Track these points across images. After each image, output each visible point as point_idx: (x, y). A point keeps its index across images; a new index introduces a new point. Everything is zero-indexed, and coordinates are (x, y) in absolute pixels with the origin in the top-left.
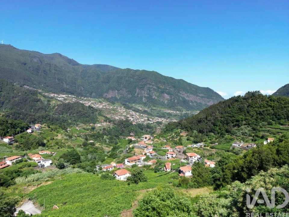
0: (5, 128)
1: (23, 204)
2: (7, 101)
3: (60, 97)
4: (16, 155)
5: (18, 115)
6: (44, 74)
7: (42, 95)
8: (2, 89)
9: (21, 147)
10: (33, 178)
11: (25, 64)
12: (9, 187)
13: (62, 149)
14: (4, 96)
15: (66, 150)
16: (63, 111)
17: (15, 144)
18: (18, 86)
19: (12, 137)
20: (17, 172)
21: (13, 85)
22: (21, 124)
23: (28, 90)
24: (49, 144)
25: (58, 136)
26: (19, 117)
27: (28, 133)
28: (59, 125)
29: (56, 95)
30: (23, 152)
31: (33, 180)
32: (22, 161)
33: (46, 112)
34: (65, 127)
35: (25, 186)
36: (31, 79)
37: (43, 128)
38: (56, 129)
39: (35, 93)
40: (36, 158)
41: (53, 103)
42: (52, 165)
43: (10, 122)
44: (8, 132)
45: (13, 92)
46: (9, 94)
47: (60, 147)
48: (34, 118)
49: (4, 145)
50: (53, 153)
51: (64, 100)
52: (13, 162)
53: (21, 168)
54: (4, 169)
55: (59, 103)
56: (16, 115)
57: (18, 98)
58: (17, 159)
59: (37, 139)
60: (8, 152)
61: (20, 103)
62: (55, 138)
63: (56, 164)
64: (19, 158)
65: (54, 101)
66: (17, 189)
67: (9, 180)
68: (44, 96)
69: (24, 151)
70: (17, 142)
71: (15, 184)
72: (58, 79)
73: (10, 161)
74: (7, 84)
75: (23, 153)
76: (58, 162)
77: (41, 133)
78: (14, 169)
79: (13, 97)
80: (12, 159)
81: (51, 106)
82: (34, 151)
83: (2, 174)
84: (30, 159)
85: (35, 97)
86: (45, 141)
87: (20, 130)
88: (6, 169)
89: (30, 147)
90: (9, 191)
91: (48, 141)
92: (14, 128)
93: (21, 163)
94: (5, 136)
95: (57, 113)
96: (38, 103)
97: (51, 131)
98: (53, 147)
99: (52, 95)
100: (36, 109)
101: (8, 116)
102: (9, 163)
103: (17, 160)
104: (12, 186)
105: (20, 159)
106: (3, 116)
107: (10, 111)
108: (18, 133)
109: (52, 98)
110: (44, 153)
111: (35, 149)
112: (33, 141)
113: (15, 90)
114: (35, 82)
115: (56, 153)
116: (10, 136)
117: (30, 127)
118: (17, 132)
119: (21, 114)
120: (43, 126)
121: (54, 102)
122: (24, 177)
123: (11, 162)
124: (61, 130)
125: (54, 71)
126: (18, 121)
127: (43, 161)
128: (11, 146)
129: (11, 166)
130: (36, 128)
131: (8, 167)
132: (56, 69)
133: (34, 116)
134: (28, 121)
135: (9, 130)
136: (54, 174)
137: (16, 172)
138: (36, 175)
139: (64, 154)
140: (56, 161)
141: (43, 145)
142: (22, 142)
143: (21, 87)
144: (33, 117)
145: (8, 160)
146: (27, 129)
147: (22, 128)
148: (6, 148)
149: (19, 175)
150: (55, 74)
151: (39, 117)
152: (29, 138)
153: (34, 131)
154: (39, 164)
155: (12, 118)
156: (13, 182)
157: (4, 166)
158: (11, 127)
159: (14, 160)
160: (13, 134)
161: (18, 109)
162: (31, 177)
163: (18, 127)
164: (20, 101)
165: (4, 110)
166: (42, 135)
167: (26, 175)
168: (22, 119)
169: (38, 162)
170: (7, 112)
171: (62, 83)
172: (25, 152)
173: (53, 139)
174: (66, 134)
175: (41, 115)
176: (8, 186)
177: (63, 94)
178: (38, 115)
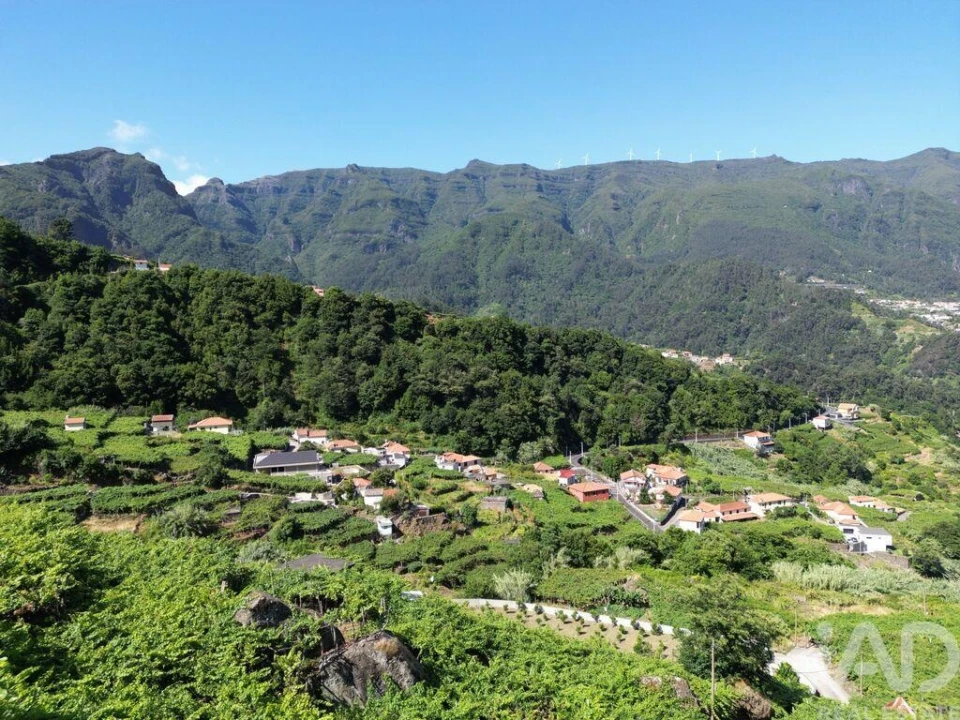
0: (750, 405)
1: (792, 648)
2: (759, 326)
3: (932, 309)
4: (778, 489)
5: (787, 370)
6: (879, 231)
7: (866, 305)
8: (746, 291)
9: (792, 468)
10: (826, 578)
11: (815, 208)
12: (755, 582)
13: (934, 505)
14: (751, 312)
15: (952, 511)
16: (946, 361)
17: (776, 458)
18: (792, 280)
19: (768, 435)
20: (779, 544)
21: (777, 279)
22: (795, 397)
23: (821, 290)
24: (883, 475)
25: (920, 453)
26: (790, 375)
27: (814, 428)
28: (926, 412)
29: (918, 305)
30: (796, 485)
31: (826, 582)
32: (795, 514)
33: (877, 364)
34: (949, 426)
35: (801, 594)
36: (832, 252)
37: (867, 418)
38: (915, 426)
39: (841, 300)
40: (837, 516)
41: (905, 332)
42: (895, 553)
43: (763, 388)
44: (756, 419)
45: (776, 299)
46: (763, 305)
47: (925, 496)
48: (836, 383)
49: (746, 455)
50: (899, 510)
51: (951, 321)
52: (767, 511)
53: (790, 534)
54: (744, 524)
55: (930, 334)
56: (781, 368)
57: (789, 317)
58: (779, 502)
59: (843, 451)
60: (754, 476)
61: (795, 331)
62: (906, 460)
63: (910, 552)
64: (785, 502)
65: (908, 327)
66: (777, 595)
67: (756, 561)
68: (875, 310)
69: (800, 482)
70: (780, 452)
71: (771, 577)
72: (930, 246)
73: (760, 504)
74: (761, 276)
75: (796, 489)
76: (918, 548)
77: (857, 435)
78: (771, 532)
79: (776, 315)
80: (765, 501)
81: (897, 342)
82: (831, 489)
83: (739, 536)
84: (820, 514)
85: (840, 312)
86: (871, 465)
87: (793, 415)
88: (749, 526)
89: (821, 474)
90: (755, 592)
91: (883, 467)
92: (773, 407)
93: (790, 519)
94: (748, 426)
95: (919, 371)
96: (852, 331)
97: (895, 434)
98: (899, 491)
99: (903, 305)
100: (842, 352)
101: (758, 370)
102: (757, 510)
103: (780, 506)
104: (762, 580)
105: (788, 504)
106: (746, 369)
107: (765, 357)
108: (786, 425)
109: (903, 315)
110: (867, 504)
111: (835, 484)
112: (830, 458)
113: (782, 291)
114: (845, 263)
115: (910, 513)
116: (761, 430)
117: (823, 411)
118: (781, 422)
119: (794, 368)
120: (866, 411)
121: (909, 329)
122: (797, 566)
123: (763, 508)
124: (931, 431)
125: (913, 218)
126: (787, 386)
127: (863, 531)
128: (764, 460)
129: (763, 520)
130: (840, 416)
131: (754, 522)
132: (923, 208)
133: (837, 375)
134: (816, 390)
135: (760, 412)
136: (898, 586)
137: (775, 544)
138: (836, 569)
139: (944, 526)
140: (907, 543)
141: (865, 476)
142: (796, 456)
143: (800, 280)
144: (833, 377)
145: (754, 501)
146: (813, 414)
147: (797, 411)
148: (749, 463)
149: (784, 555)
150: (918, 228)
151: (853, 381)
152: (816, 446)
153: (836, 425)
154: (848, 536)
155: (771, 378)
156: (767, 571)
157: (742, 515)
158: (766, 403)
159: (770, 503)
160: (771, 426)
161: (789, 350)
162: (819, 573)
163: (786, 405)
164: (794, 327)
165: (748, 351)
166: (860, 440)
167: (807, 560)
168: (798, 383)
169: (846, 531)
170: (757, 357)
171: (947, 257)
172: (803, 487)
173: (902, 462)
174: (953, 450)
175: (859, 373)
176: (754, 576)
177: (949, 301)
178: (850, 371)
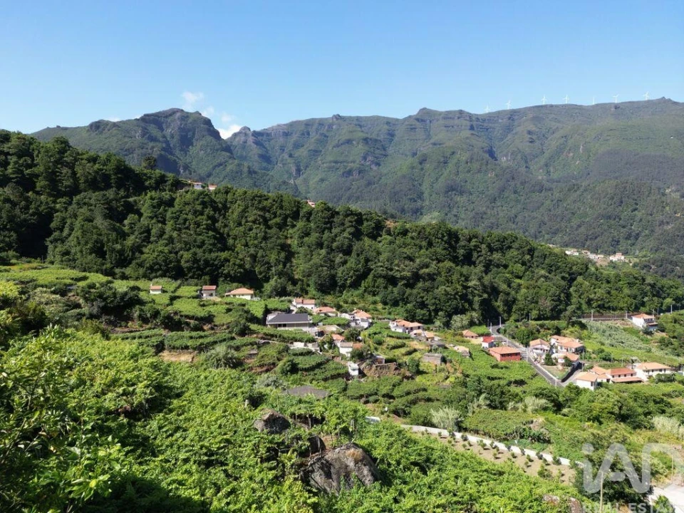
0: (638, 293)
1: (669, 484)
2: (647, 232)
4: (659, 360)
5: (670, 267)
8: (637, 204)
9: (672, 344)
12: (638, 431)
14: (641, 220)
17: (659, 335)
18: (676, 196)
19: (653, 317)
20: (659, 403)
21: (664, 194)
22: (677, 288)
26: (673, 271)
30: (676, 358)
32: (673, 380)
35: (677, 443)
43: (649, 280)
44: (643, 304)
45: (662, 211)
46: (651, 215)
49: (634, 332)
52: (650, 377)
53: (669, 395)
54: (630, 385)
56: (665, 267)
57: (673, 225)
58: (661, 370)
60: (640, 348)
61: (678, 236)
64: (665, 370)
66: (657, 442)
67: (639, 415)
69: (678, 355)
70: (663, 331)
71: (652, 428)
73: (644, 371)
74: (650, 193)
75: (675, 360)
78: (653, 393)
79: (662, 223)
80: (648, 369)
83: (625, 394)
87: (674, 302)
88: (635, 387)
90: (637, 438)
92: (658, 295)
93: (669, 383)
94: (636, 310)
101: (645, 266)
102: (641, 375)
103: (661, 373)
104: (644, 430)
105: (668, 372)
106: (635, 266)
107: (652, 256)
108: (668, 310)
113: (667, 204)
116: (647, 313)
118: (664, 308)
119: (677, 265)
122: (675, 421)
123: (647, 374)
126: (670, 280)
128: (649, 337)
129: (646, 383)
131: (639, 384)
135: (646, 299)
137: (656, 402)
142: (676, 334)
145: (640, 367)
147: (678, 300)
148: (637, 339)
149: (663, 412)
155: (656, 273)
156: (648, 422)
157: (629, 378)
158: (652, 292)
159: (653, 371)
160: (656, 310)
161: (673, 251)
163: (669, 294)
164: (677, 233)
165: (637, 252)
168: (679, 277)
170: (645, 256)
172: (681, 359)
176: (637, 426)
